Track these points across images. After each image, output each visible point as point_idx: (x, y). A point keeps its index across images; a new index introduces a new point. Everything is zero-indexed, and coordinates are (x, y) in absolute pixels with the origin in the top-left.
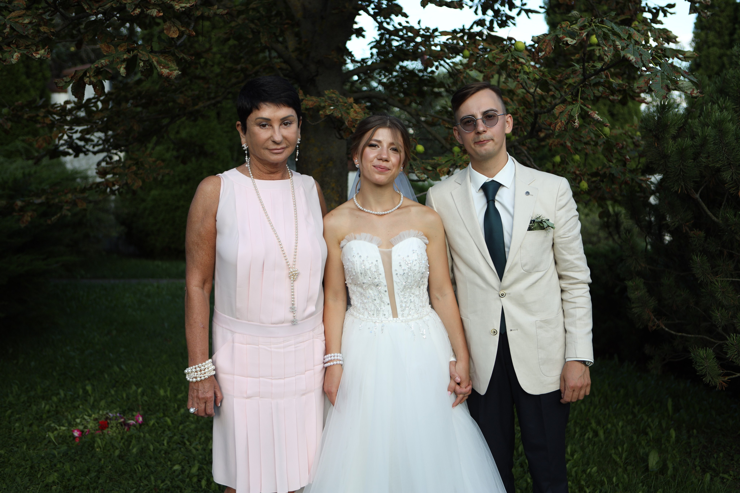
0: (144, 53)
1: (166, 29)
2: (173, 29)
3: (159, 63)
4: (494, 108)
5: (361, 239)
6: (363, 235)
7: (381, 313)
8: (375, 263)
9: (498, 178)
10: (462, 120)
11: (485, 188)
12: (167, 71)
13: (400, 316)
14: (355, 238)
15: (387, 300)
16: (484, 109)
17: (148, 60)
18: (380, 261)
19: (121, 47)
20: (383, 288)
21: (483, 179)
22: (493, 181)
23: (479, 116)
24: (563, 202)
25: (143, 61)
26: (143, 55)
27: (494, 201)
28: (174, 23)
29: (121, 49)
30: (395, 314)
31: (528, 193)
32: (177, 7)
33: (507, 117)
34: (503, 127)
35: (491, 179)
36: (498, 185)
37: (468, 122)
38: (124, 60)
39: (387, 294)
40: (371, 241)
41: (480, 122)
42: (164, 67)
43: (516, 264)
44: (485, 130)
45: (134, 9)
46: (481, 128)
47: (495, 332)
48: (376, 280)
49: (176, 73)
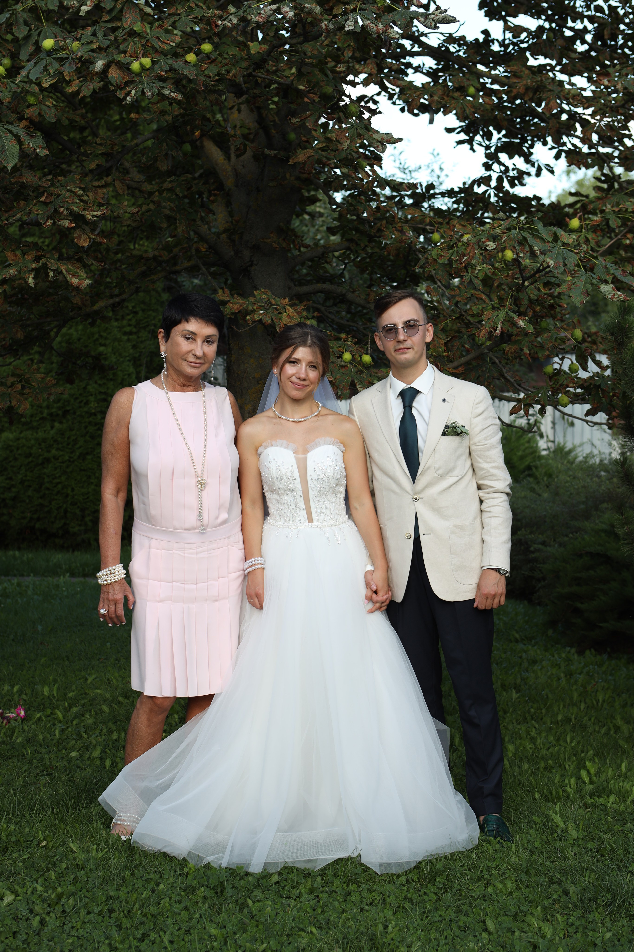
0: (52, 261)
1: (77, 238)
2: (84, 237)
3: (68, 272)
4: (415, 318)
5: (277, 446)
6: (280, 441)
7: (297, 518)
8: (290, 468)
9: (415, 385)
10: (384, 328)
11: (402, 394)
12: (77, 280)
13: (315, 522)
14: (272, 446)
15: (302, 505)
16: (406, 319)
17: (57, 270)
18: (295, 466)
19: (29, 255)
20: (299, 493)
21: (401, 386)
22: (411, 388)
23: (401, 326)
24: (480, 410)
25: (52, 270)
26: (52, 263)
27: (410, 407)
28: (84, 230)
29: (28, 258)
30: (310, 520)
31: (444, 400)
32: (89, 217)
33: (427, 326)
34: (424, 336)
35: (408, 386)
36: (415, 392)
37: (390, 330)
38: (33, 270)
39: (302, 499)
40: (287, 447)
41: (401, 331)
42: (73, 276)
43: (429, 468)
44: (406, 339)
45: (47, 221)
46: (402, 337)
47: (409, 536)
48: (291, 485)
49: (87, 282)
